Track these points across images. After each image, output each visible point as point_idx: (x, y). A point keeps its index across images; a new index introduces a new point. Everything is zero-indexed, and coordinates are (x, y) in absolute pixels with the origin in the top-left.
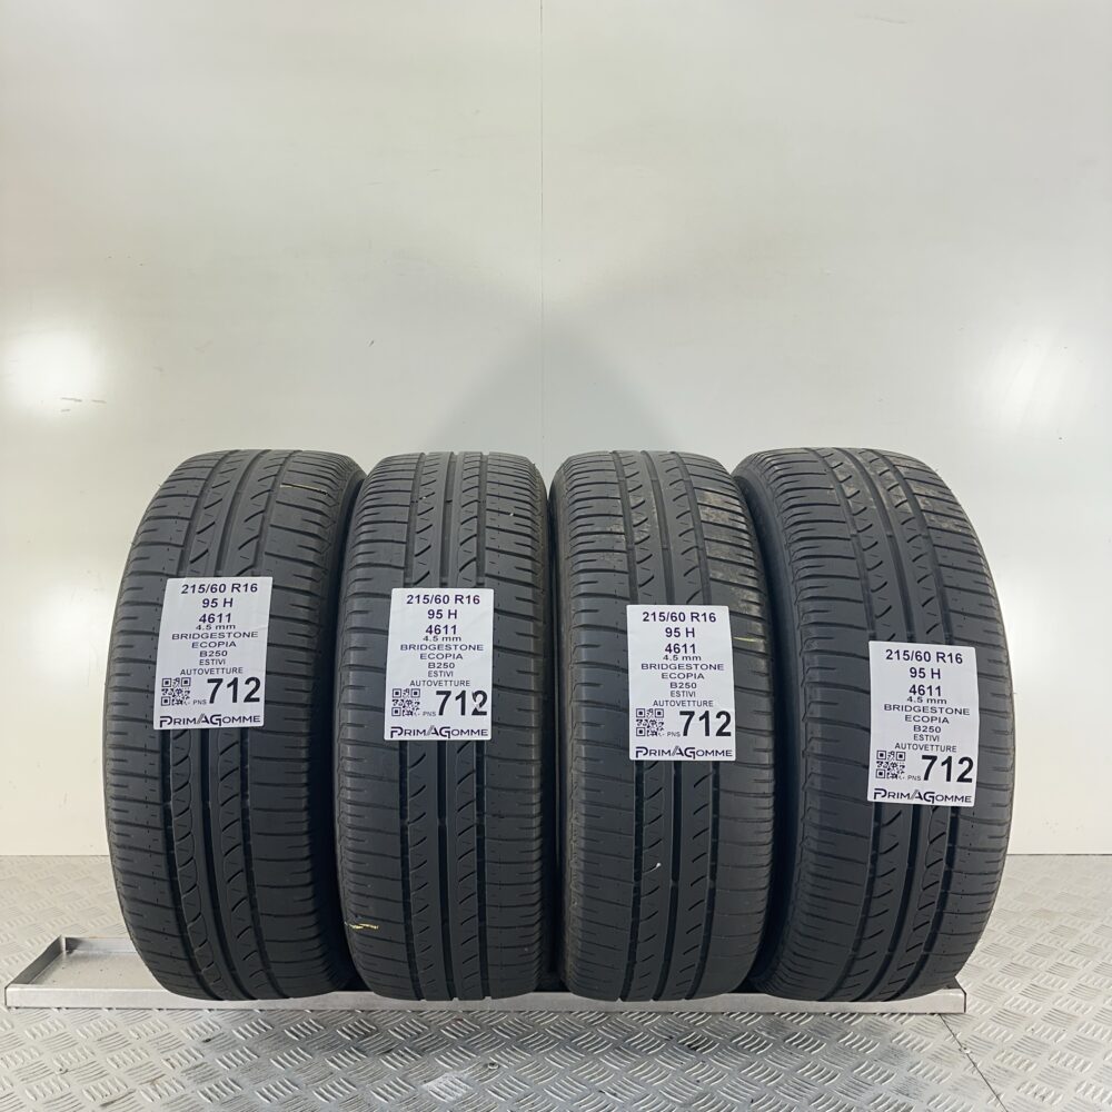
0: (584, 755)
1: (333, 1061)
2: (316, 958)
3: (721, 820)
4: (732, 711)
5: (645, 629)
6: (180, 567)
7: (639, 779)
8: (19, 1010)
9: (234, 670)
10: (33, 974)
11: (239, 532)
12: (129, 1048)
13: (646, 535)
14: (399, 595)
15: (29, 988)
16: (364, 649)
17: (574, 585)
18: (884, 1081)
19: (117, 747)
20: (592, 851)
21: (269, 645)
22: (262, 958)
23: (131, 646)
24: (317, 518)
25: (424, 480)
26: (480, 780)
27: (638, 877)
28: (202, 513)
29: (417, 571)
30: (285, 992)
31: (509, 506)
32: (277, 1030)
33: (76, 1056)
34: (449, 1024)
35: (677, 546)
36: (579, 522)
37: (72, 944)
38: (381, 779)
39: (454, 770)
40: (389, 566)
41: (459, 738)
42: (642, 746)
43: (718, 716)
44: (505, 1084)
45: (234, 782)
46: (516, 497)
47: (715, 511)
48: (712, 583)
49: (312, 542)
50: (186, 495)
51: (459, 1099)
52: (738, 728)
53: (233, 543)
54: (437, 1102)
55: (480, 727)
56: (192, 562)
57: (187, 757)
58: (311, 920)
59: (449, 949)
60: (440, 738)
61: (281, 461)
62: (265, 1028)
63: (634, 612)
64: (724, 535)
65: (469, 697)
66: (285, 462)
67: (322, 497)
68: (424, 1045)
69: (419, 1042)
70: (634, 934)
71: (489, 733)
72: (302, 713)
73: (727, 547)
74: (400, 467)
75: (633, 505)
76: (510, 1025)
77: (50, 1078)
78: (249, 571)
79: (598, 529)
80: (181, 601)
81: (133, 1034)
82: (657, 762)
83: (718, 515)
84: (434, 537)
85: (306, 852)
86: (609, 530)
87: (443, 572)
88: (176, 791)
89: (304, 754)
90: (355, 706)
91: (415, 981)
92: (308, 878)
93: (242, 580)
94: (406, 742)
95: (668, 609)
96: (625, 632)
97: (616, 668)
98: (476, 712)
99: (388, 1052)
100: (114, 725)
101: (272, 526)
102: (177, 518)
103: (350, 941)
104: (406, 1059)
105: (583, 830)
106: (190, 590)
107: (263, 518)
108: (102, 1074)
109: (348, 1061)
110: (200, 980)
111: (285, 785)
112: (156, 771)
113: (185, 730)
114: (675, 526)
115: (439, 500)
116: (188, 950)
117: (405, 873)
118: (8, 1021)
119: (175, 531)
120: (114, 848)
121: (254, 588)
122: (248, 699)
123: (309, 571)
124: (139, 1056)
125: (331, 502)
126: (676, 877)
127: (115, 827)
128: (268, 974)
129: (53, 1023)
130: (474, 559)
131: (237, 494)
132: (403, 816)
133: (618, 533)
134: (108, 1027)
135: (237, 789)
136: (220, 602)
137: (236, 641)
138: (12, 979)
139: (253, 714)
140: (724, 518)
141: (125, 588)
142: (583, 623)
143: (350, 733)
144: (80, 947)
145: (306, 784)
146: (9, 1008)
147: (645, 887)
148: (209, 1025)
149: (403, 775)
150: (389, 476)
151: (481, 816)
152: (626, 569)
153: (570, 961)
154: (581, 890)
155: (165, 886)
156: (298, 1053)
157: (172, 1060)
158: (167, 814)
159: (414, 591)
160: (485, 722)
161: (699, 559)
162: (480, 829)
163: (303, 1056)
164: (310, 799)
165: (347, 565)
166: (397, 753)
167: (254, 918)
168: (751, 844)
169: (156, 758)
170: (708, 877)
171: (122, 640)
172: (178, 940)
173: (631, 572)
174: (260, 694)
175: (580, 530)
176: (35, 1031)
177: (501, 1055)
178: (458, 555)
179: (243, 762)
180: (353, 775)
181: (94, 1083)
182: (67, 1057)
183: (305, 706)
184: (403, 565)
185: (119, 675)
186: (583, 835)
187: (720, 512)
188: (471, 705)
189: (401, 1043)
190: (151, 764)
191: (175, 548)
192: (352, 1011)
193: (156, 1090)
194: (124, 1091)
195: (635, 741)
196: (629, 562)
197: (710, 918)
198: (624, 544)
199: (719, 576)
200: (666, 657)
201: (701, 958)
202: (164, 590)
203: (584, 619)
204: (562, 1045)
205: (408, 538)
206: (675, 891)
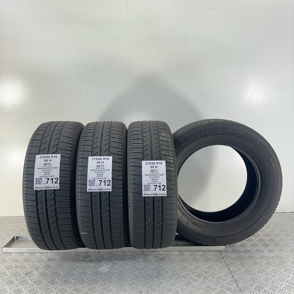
0: (132, 196)
1: (79, 264)
2: (73, 241)
3: (163, 209)
4: (166, 185)
5: (146, 166)
6: (39, 152)
7: (145, 201)
8: (6, 253)
9: (52, 176)
10: (8, 245)
11: (53, 143)
12: (31, 262)
13: (147, 144)
14: (90, 158)
15: (7, 248)
16: (82, 171)
17: (130, 156)
18: (204, 266)
19: (26, 194)
20: (135, 217)
21: (60, 170)
22: (61, 241)
23: (28, 171)
24: (71, 139)
25: (97, 130)
26: (109, 200)
27: (145, 222)
28: (44, 139)
29: (95, 152)
30: (67, 248)
31: (116, 136)
32: (66, 257)
33: (19, 264)
34: (106, 255)
35: (154, 146)
36: (132, 141)
37: (18, 238)
38: (86, 200)
39: (103, 198)
40: (88, 151)
41: (104, 191)
42: (145, 193)
43: (163, 186)
44: (118, 268)
45: (53, 201)
46: (118, 134)
47: (163, 137)
48: (162, 155)
49: (70, 145)
50: (40, 134)
51: (107, 272)
52: (167, 189)
53: (51, 146)
54: (102, 272)
55: (109, 188)
56: (42, 151)
57: (42, 196)
58: (72, 232)
59: (104, 238)
60: (100, 191)
61: (63, 125)
62: (63, 257)
63: (144, 163)
64: (165, 143)
65: (106, 182)
66: (64, 125)
67: (72, 134)
68: (99, 260)
69: (99, 259)
70: (145, 235)
71: (111, 189)
72: (68, 186)
73: (165, 146)
74: (91, 126)
75: (144, 136)
76: (120, 255)
77: (13, 269)
78: (55, 153)
79: (136, 143)
80: (39, 160)
81: (32, 258)
82: (149, 197)
83: (164, 138)
84: (98, 144)
85: (70, 217)
86: (138, 143)
87: (101, 153)
88: (40, 204)
89: (69, 195)
90: (80, 184)
91: (96, 245)
92: (71, 223)
93: (54, 155)
94: (92, 192)
95: (151, 161)
96: (142, 167)
97: (139, 176)
98: (108, 185)
99: (91, 261)
100: (25, 189)
101: (61, 142)
102: (38, 140)
103: (81, 237)
104: (95, 263)
105: (132, 212)
106: (41, 157)
107: (58, 140)
108: (25, 267)
109: (82, 264)
110: (47, 246)
111: (64, 202)
112: (35, 199)
113: (41, 190)
114: (154, 141)
115: (100, 134)
116: (44, 239)
117: (93, 221)
118: (3, 256)
119: (38, 143)
120: (26, 217)
121: (56, 157)
122: (55, 183)
123: (69, 152)
124: (34, 263)
125: (75, 135)
126: (154, 222)
127: (26, 212)
128: (62, 244)
129: (13, 256)
130: (108, 149)
131: (52, 134)
132: (92, 209)
133: (140, 143)
134: (27, 257)
135: (53, 203)
136: (49, 160)
137: (52, 169)
138: (4, 246)
139: (57, 186)
140: (166, 139)
141: (26, 157)
142: (132, 165)
143: (79, 190)
144: (20, 238)
145: (69, 202)
146: (3, 253)
147: (147, 224)
148: (50, 256)
149: (91, 200)
150: (89, 129)
151: (110, 208)
152: (142, 152)
153: (131, 241)
154: (133, 225)
155: (38, 225)
156: (70, 262)
157: (41, 264)
158: (38, 209)
159: (94, 157)
160: (110, 187)
161: (159, 149)
162: (110, 211)
163: (72, 263)
164: (70, 205)
165: (78, 151)
166: (90, 194)
167: (59, 232)
168: (171, 214)
169: (35, 196)
170: (161, 222)
171: (26, 169)
172: (41, 237)
173: (143, 153)
174: (58, 181)
175: (132, 143)
176: (9, 258)
177: (117, 262)
178: (104, 148)
179: (55, 197)
180: (80, 200)
181: (23, 270)
182: (17, 264)
183: (68, 184)
184: (91, 151)
185: (25, 177)
186: (132, 213)
187: (165, 137)
188: (107, 183)
189: (95, 259)
190: (33, 198)
191: (38, 148)
192: (83, 252)
193: (38, 271)
194: (30, 271)
195: (144, 192)
196: (143, 151)
197: (162, 231)
198: (142, 146)
199: (164, 153)
200: (151, 173)
201: (161, 240)
202: (35, 158)
203: (132, 164)
204: (132, 259)
205: (92, 144)
206: (154, 225)
